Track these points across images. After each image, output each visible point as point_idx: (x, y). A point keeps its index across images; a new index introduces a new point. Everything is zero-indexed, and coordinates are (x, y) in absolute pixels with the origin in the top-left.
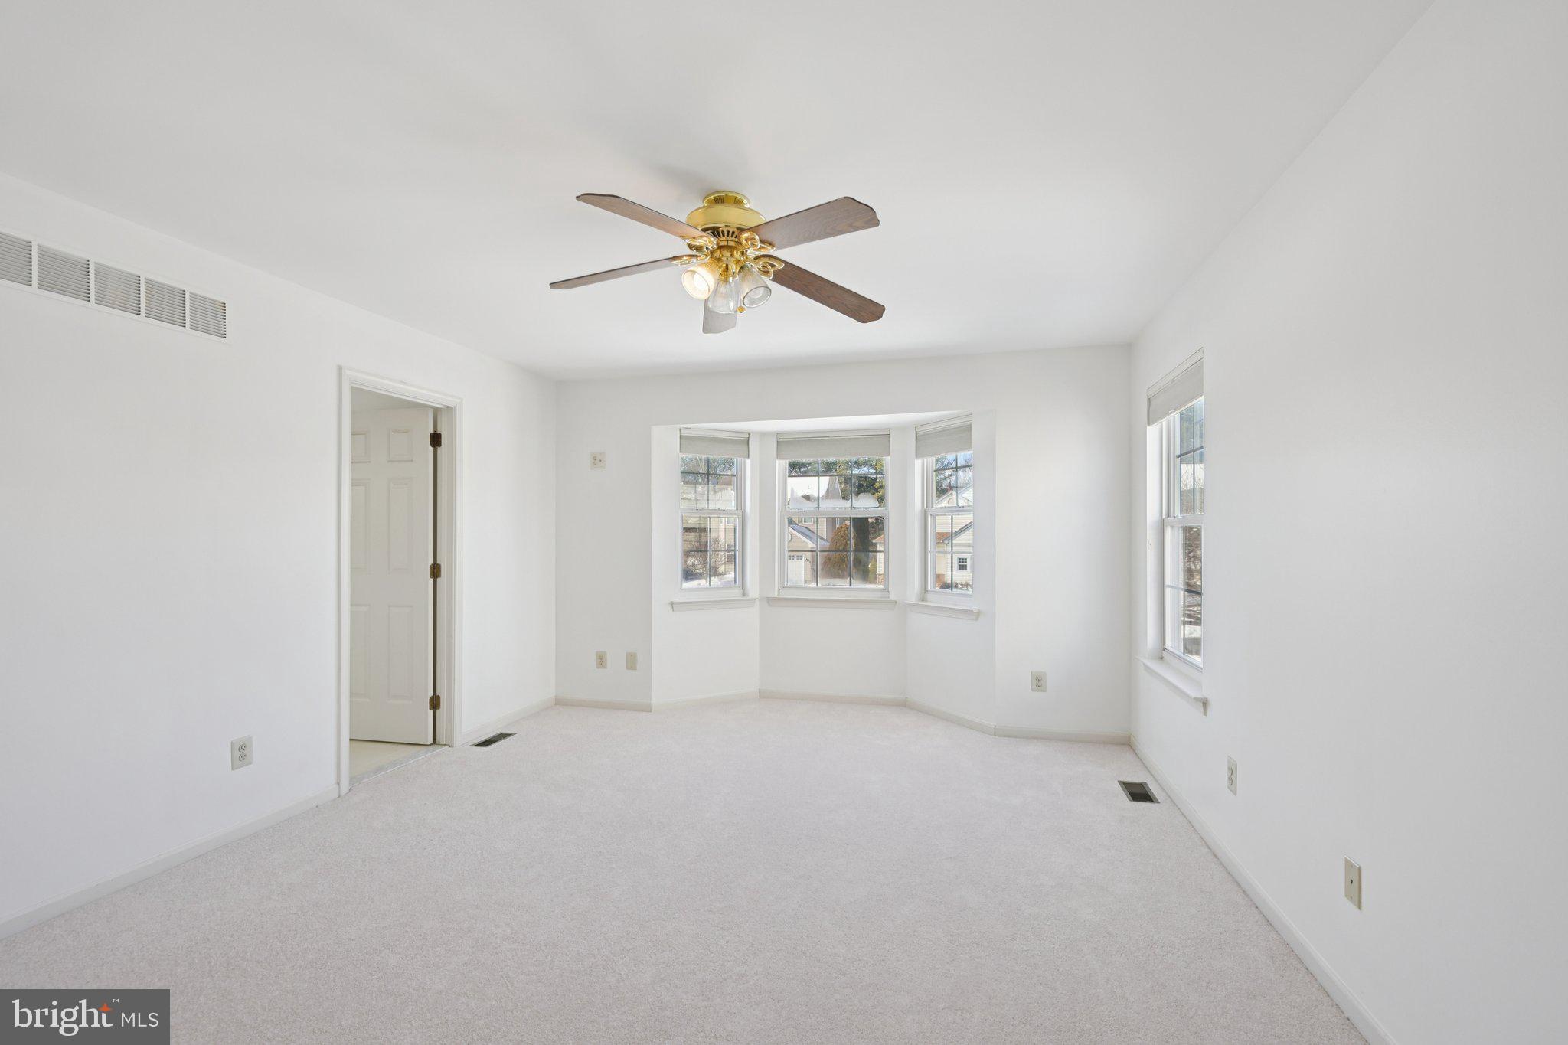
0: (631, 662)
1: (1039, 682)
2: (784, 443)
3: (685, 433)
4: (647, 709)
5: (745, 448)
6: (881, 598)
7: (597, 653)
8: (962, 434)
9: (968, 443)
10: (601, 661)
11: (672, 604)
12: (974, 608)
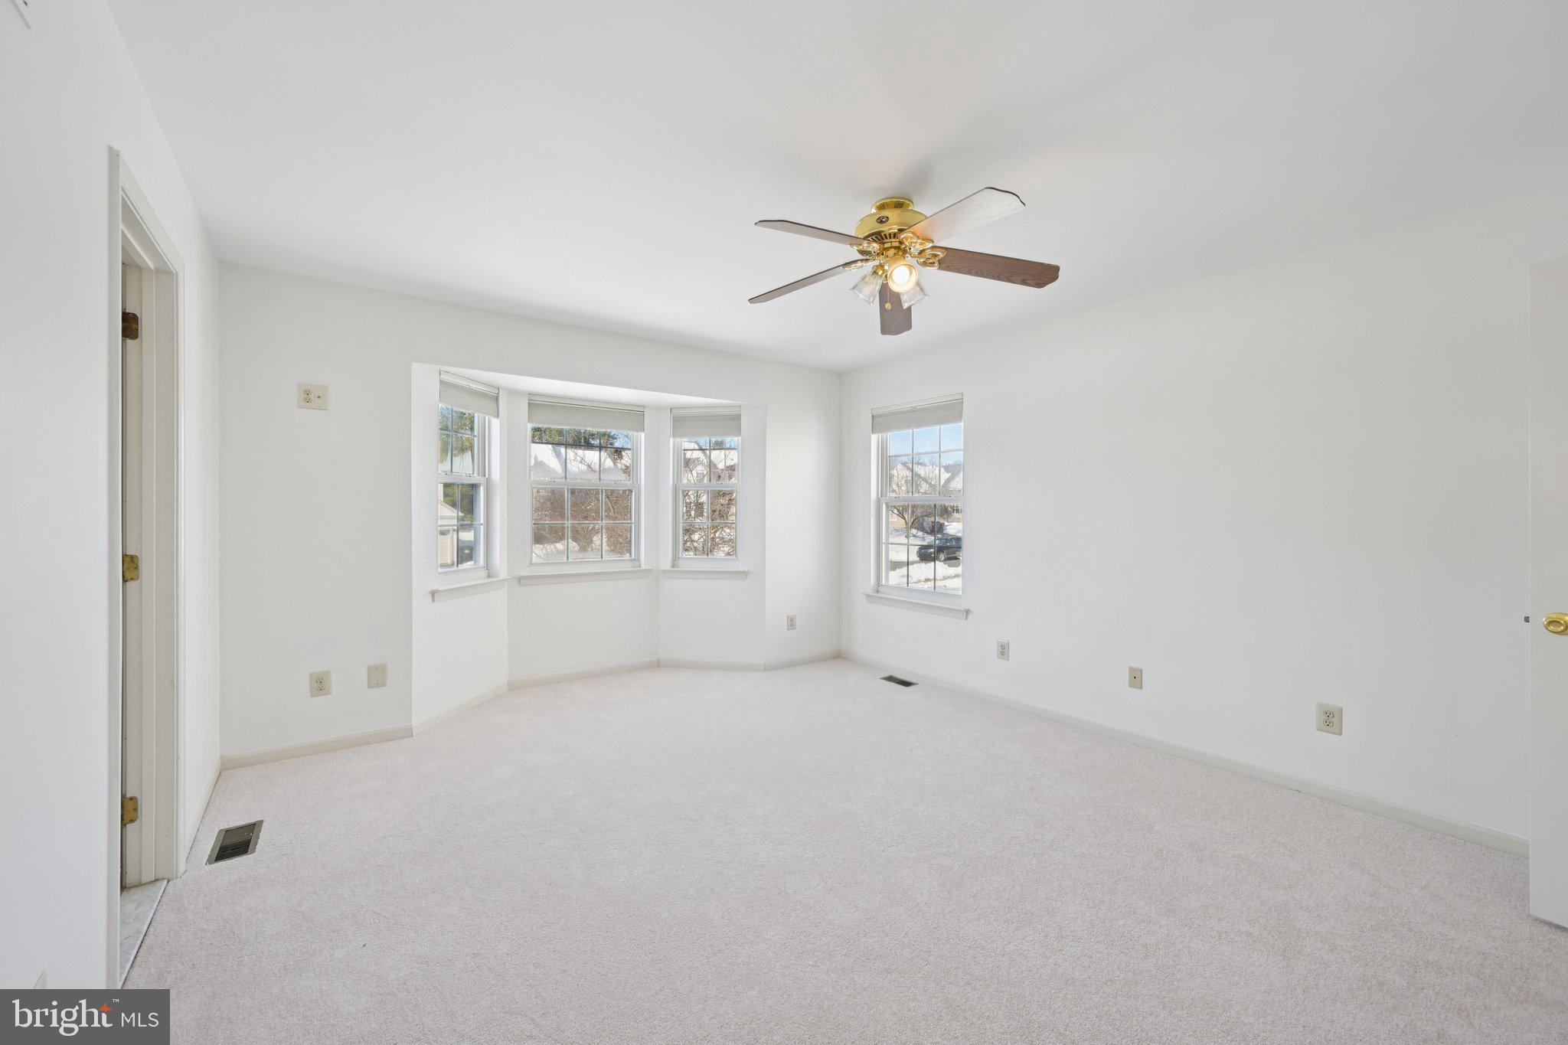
0: (377, 676)
1: (791, 623)
2: (536, 404)
3: (446, 378)
4: (407, 733)
5: (493, 404)
6: (633, 567)
7: (311, 676)
8: (732, 421)
9: (737, 430)
10: (320, 685)
11: (433, 593)
12: (742, 568)
